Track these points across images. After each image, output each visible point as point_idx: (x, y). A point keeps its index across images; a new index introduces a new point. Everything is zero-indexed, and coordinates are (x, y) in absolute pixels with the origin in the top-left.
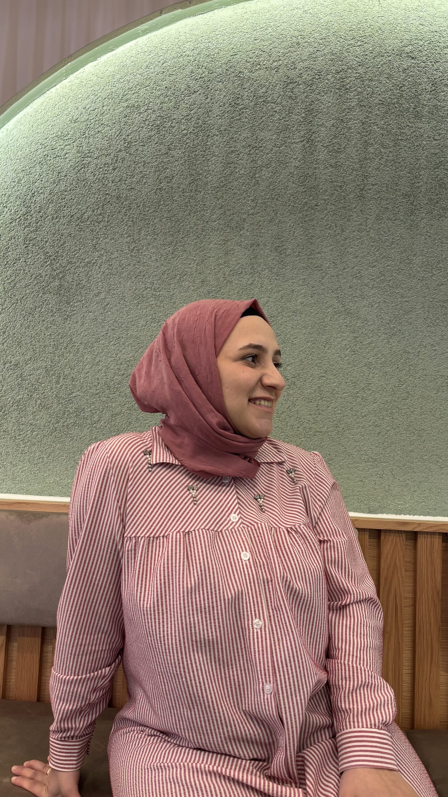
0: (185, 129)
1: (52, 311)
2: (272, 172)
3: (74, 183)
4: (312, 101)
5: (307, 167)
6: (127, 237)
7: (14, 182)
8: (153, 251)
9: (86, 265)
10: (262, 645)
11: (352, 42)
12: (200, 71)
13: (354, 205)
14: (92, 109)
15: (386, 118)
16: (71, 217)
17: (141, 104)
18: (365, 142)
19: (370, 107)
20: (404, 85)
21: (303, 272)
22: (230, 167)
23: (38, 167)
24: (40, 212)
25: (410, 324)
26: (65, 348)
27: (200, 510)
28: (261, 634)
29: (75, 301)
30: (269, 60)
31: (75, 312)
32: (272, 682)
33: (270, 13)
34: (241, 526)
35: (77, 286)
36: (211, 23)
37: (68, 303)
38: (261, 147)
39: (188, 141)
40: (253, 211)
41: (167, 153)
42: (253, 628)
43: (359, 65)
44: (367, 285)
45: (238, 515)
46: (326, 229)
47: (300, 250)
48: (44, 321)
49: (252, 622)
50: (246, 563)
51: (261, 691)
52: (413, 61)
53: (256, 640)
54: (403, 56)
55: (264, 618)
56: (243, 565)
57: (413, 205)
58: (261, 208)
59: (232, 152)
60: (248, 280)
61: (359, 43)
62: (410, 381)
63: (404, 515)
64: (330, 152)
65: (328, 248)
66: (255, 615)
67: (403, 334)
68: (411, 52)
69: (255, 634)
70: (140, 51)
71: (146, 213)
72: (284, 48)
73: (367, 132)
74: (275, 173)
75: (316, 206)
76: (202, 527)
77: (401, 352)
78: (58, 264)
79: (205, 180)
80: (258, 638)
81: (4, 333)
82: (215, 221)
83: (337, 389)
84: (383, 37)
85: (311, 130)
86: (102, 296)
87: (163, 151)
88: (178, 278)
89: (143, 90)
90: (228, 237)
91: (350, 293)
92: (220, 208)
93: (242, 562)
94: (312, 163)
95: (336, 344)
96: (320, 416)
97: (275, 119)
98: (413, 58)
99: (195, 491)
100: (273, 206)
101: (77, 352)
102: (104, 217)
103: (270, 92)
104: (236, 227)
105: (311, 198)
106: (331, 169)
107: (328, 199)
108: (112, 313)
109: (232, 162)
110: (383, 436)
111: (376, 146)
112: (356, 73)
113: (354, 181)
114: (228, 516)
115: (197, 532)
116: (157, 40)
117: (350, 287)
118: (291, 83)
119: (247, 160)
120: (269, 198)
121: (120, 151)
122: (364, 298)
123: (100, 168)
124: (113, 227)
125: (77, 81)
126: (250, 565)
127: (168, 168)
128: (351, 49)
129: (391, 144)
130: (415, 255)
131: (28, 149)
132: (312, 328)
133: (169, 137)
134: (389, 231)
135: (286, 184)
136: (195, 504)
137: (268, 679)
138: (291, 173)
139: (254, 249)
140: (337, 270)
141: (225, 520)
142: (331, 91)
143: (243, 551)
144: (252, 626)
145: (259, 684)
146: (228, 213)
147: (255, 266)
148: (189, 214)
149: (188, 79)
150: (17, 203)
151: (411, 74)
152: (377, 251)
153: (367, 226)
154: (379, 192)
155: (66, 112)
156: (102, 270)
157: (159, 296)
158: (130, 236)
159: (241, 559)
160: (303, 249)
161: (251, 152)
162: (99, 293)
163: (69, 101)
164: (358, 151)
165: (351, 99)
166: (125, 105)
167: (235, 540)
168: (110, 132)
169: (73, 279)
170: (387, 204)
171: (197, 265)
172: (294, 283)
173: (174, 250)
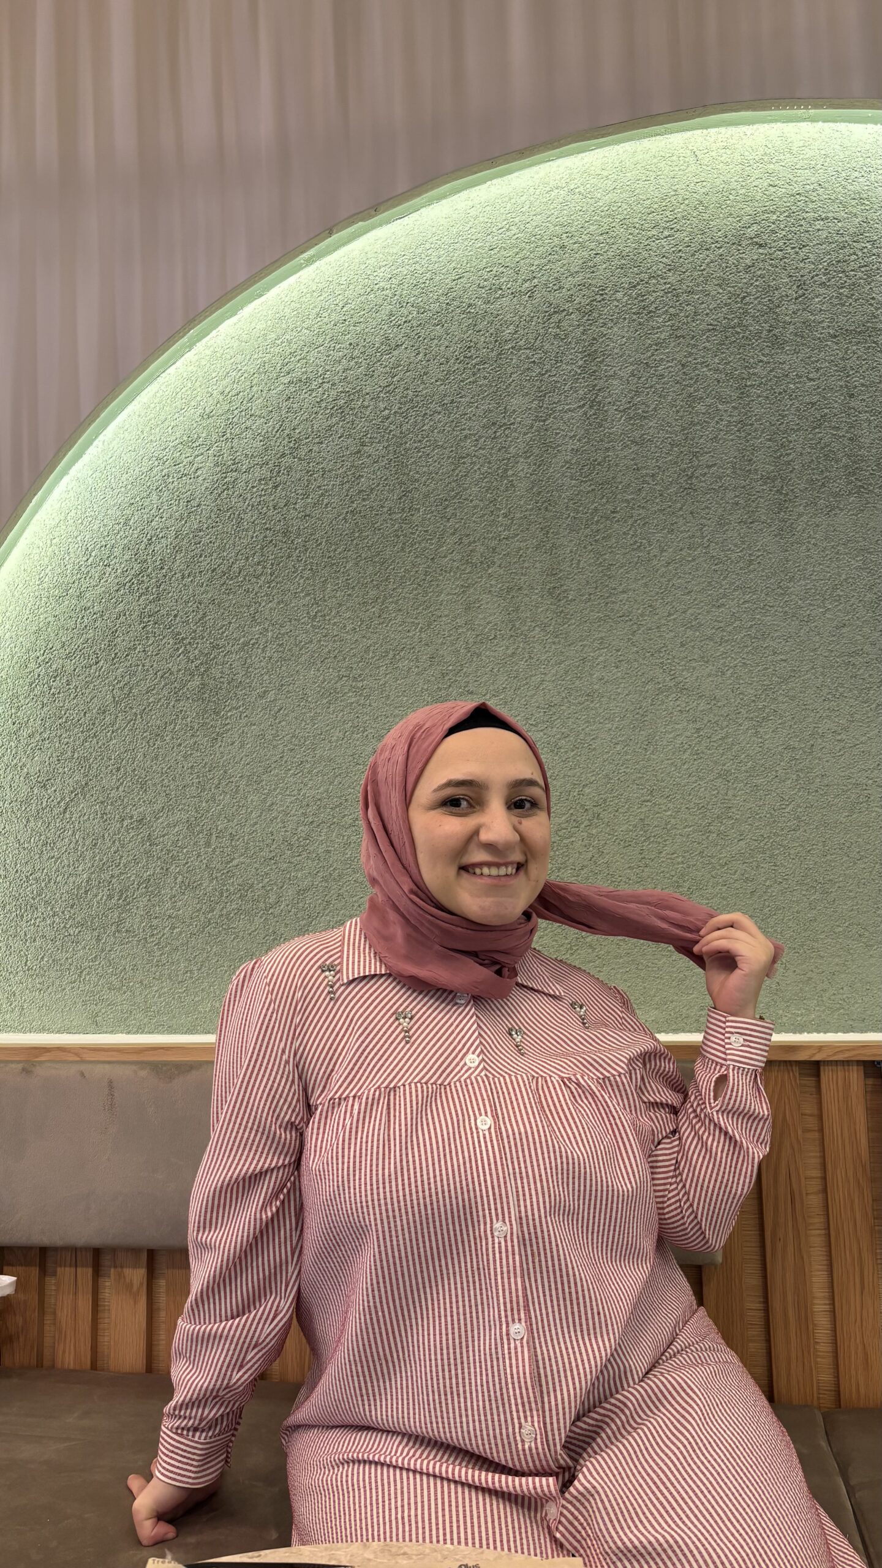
0: (385, 409)
1: (192, 728)
2: (535, 464)
3: (213, 516)
4: (594, 339)
5: (593, 449)
6: (304, 597)
7: (119, 524)
8: (348, 615)
9: (242, 649)
10: (508, 1264)
11: (654, 232)
12: (405, 311)
13: (679, 505)
14: (234, 393)
15: (722, 353)
16: (213, 571)
17: (311, 376)
18: (690, 396)
19: (693, 337)
20: (749, 294)
21: (599, 626)
22: (464, 463)
23: (154, 497)
24: (162, 568)
25: (793, 698)
26: (217, 787)
27: (415, 1051)
28: (506, 1246)
29: (227, 709)
30: (516, 281)
31: (229, 727)
32: (523, 1321)
33: (513, 201)
34: (483, 1073)
35: (229, 683)
36: (416, 231)
37: (217, 713)
38: (513, 424)
39: (392, 427)
40: (506, 533)
41: (359, 452)
42: (493, 1237)
43: (669, 270)
44: (711, 639)
45: (478, 1056)
46: (634, 550)
47: (592, 591)
48: (180, 745)
49: (491, 1227)
50: (484, 1135)
51: (505, 1337)
52: (761, 251)
53: (497, 1255)
54: (744, 243)
55: (510, 1221)
56: (478, 1137)
57: (781, 493)
58: (520, 526)
59: (466, 437)
60: (507, 648)
61: (666, 233)
62: (800, 797)
63: (808, 1033)
64: (631, 418)
65: (640, 582)
66: (497, 1215)
67: (781, 717)
68: (757, 236)
69: (497, 1246)
70: (305, 291)
71: (332, 554)
72: (540, 257)
73: (691, 379)
74: (539, 466)
75: (613, 512)
76: (416, 1080)
77: (780, 748)
78: (197, 652)
79: (424, 489)
80: (500, 1252)
81: (118, 769)
82: (445, 557)
83: (673, 821)
84: (706, 216)
85: (595, 385)
86: (271, 696)
87: (353, 449)
88: (391, 656)
89: (314, 353)
90: (470, 581)
91: (684, 655)
92: (453, 534)
93: (478, 1133)
94: (602, 440)
95: (665, 743)
96: (646, 870)
97: (534, 374)
98: (761, 246)
99: (407, 1020)
100: (540, 520)
101: (237, 792)
102: (264, 567)
103: (522, 332)
104: (481, 563)
105: (604, 500)
106: (634, 448)
107: (633, 499)
108: (289, 724)
109: (468, 455)
110: (760, 897)
111: (709, 401)
112: (665, 283)
113: (676, 463)
114: (463, 1059)
115: (407, 1087)
116: (332, 271)
117: (682, 645)
118: (555, 312)
119: (492, 449)
120: (532, 509)
121: (283, 455)
122: (707, 662)
123: (253, 487)
124: (280, 582)
125: (208, 352)
126: (491, 1137)
127: (362, 476)
128: (653, 244)
129: (735, 395)
130: (791, 579)
131: (137, 468)
132: (622, 719)
133: (361, 424)
134: (743, 543)
135: (559, 481)
136: (407, 1042)
137: (516, 1317)
138: (566, 462)
139: (513, 597)
140: (656, 617)
141: (457, 1065)
142: (625, 319)
143: (481, 1115)
144: (492, 1234)
145: (501, 1325)
146: (466, 541)
147: (517, 624)
148: (403, 549)
149: (386, 327)
150: (126, 557)
151: (759, 273)
152: (725, 578)
153: (703, 538)
154: (720, 478)
155: (193, 403)
156: (268, 654)
157: (363, 688)
158: (309, 595)
159: (477, 1129)
160: (596, 588)
161: (498, 434)
162: (265, 692)
163: (198, 384)
164: (678, 412)
165: (659, 328)
166: (286, 381)
167: (470, 1096)
168: (265, 426)
169: (222, 673)
170: (736, 497)
171: (420, 632)
172: (585, 646)
173: (381, 610)
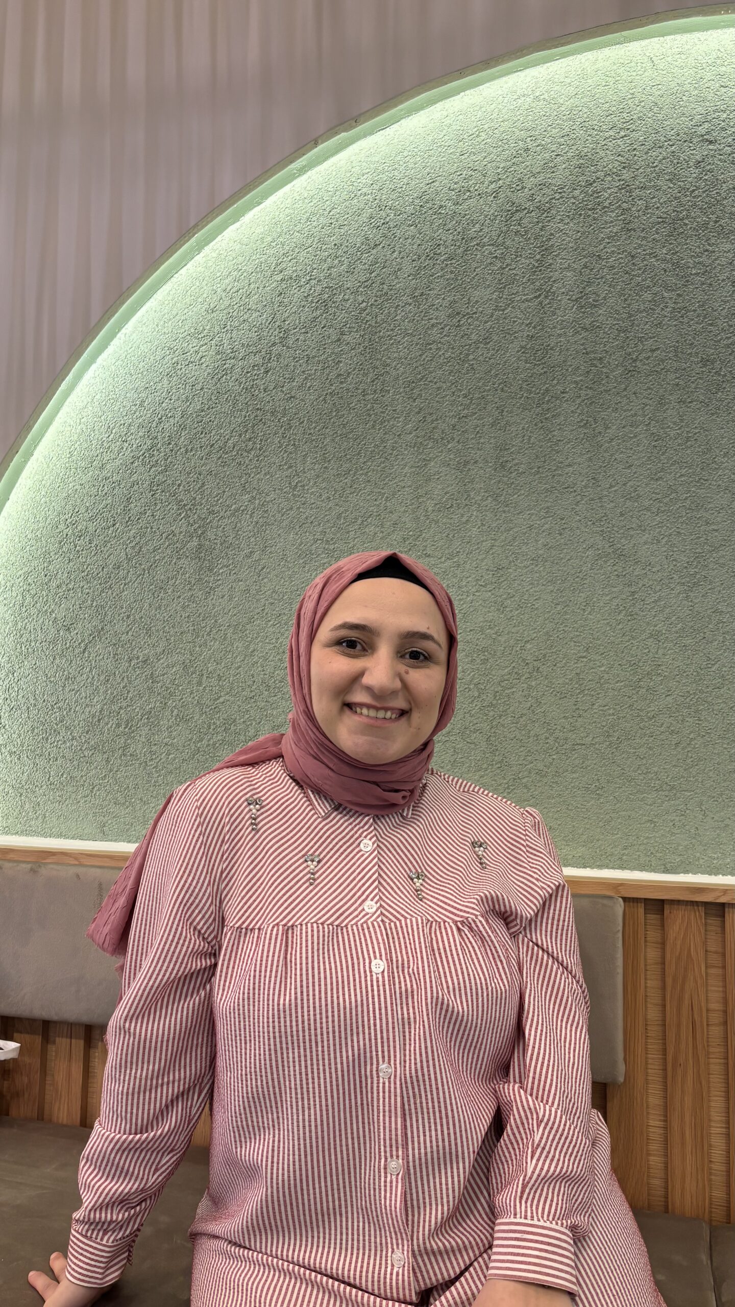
0: (363, 301)
1: (190, 582)
2: (493, 349)
3: (213, 398)
4: (552, 234)
5: (547, 335)
6: (287, 469)
7: (135, 405)
8: (323, 485)
9: (233, 515)
10: (390, 1104)
11: (611, 133)
12: (383, 214)
13: (623, 386)
14: (234, 290)
15: (671, 244)
16: (211, 446)
17: (301, 273)
18: (637, 286)
19: (644, 229)
20: (698, 188)
21: (546, 497)
22: (431, 349)
23: (165, 381)
24: (169, 444)
25: (723, 565)
27: (316, 893)
28: (390, 1085)
29: (219, 566)
30: (482, 183)
31: (220, 582)
32: (400, 1158)
33: (484, 109)
34: (379, 920)
35: (221, 544)
36: (397, 140)
38: (475, 313)
39: (369, 318)
40: (466, 411)
41: (339, 340)
42: (378, 1077)
43: (624, 168)
44: (648, 509)
45: (376, 903)
46: (580, 427)
47: (539, 464)
48: (179, 597)
49: (377, 1068)
50: (377, 978)
51: (382, 1171)
52: (711, 147)
53: (381, 1094)
54: (695, 141)
55: (395, 1064)
56: (372, 981)
57: (720, 375)
58: (478, 405)
59: (433, 325)
60: (462, 516)
61: (622, 133)
62: (726, 657)
63: (723, 875)
64: (582, 307)
65: (585, 457)
66: (383, 1057)
67: (711, 583)
68: (708, 133)
69: (381, 1085)
70: (298, 198)
71: (312, 431)
72: (506, 160)
73: (640, 269)
74: (498, 350)
75: (563, 393)
76: (314, 920)
77: (709, 612)
78: (196, 516)
79: (394, 373)
80: (384, 1092)
82: (410, 433)
83: (606, 676)
84: (660, 117)
85: (551, 277)
86: (256, 556)
87: (334, 338)
88: (359, 522)
89: (304, 253)
90: (431, 455)
91: (623, 523)
92: (419, 413)
93: (372, 976)
94: (555, 327)
95: (602, 604)
96: (579, 720)
97: (496, 268)
98: (711, 142)
99: (315, 863)
100: (496, 400)
101: (225, 639)
102: (255, 443)
103: (486, 230)
104: (442, 438)
105: (555, 382)
106: (584, 334)
107: (581, 380)
109: (434, 342)
110: (683, 749)
111: (655, 289)
112: (619, 180)
113: (622, 347)
114: (360, 905)
115: (304, 926)
116: (322, 179)
117: (622, 515)
118: (517, 211)
119: (455, 336)
120: (489, 390)
121: (274, 344)
122: (644, 531)
123: (248, 372)
124: (267, 456)
125: (215, 255)
126: (384, 981)
127: (341, 362)
128: (610, 144)
129: (680, 283)
130: (725, 455)
131: (151, 357)
132: (563, 582)
133: (342, 316)
134: (682, 421)
135: (515, 365)
136: (311, 884)
137: (394, 1153)
138: (522, 347)
139: (469, 469)
140: (599, 489)
141: (356, 909)
142: (581, 215)
143: (375, 958)
144: (378, 1074)
145: (380, 1159)
146: (429, 419)
147: (472, 494)
148: (373, 426)
149: (366, 228)
150: (140, 434)
151: (708, 167)
152: (663, 454)
153: (645, 416)
154: (663, 361)
155: (200, 300)
156: (255, 519)
157: (334, 550)
158: (291, 467)
159: (371, 972)
160: (544, 462)
161: (462, 322)
162: (251, 552)
163: (204, 283)
164: (626, 300)
165: (612, 222)
166: (279, 279)
167: (366, 940)
168: (260, 319)
169: (216, 535)
170: (677, 378)
171: (386, 500)
172: (532, 514)
173: (352, 481)
